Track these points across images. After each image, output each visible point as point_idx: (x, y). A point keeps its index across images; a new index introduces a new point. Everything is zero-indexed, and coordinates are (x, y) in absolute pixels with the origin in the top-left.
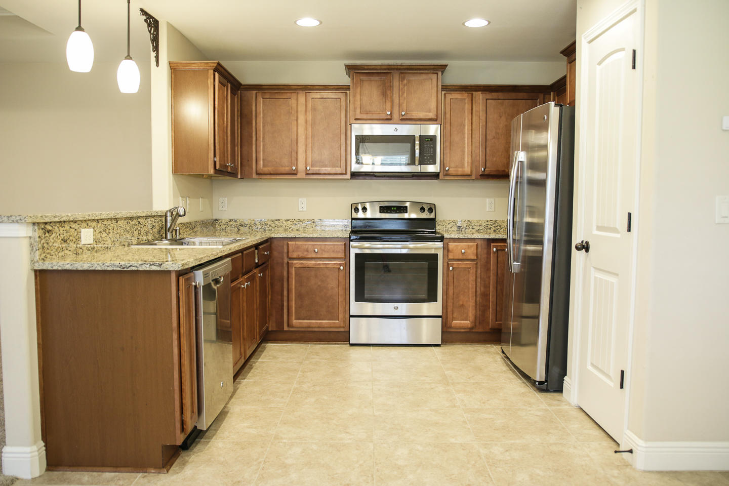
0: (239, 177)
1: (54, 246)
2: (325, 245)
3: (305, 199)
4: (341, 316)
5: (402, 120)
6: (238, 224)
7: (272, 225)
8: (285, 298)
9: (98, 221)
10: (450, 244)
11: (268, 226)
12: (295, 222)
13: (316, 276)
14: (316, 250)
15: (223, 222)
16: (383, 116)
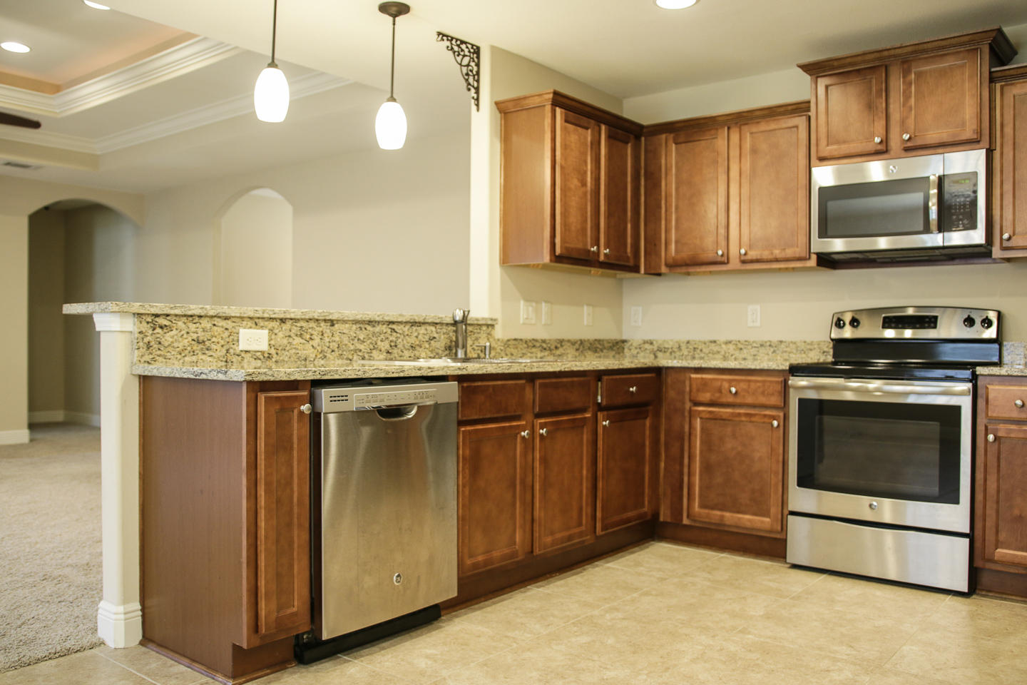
0: (642, 270)
1: (173, 347)
2: (749, 381)
3: (758, 307)
4: (773, 510)
5: (907, 150)
6: (655, 348)
7: (704, 350)
8: (686, 470)
9: (283, 321)
10: (990, 387)
11: (698, 351)
12: (740, 346)
13: (734, 436)
14: (733, 390)
15: (634, 344)
16: (870, 147)
